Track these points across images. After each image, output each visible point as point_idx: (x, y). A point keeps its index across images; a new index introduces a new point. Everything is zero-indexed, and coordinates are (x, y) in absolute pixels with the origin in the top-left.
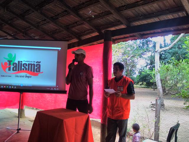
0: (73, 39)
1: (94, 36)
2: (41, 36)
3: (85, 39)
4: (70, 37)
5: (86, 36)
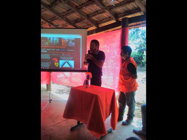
3: (102, 26)
5: (104, 24)
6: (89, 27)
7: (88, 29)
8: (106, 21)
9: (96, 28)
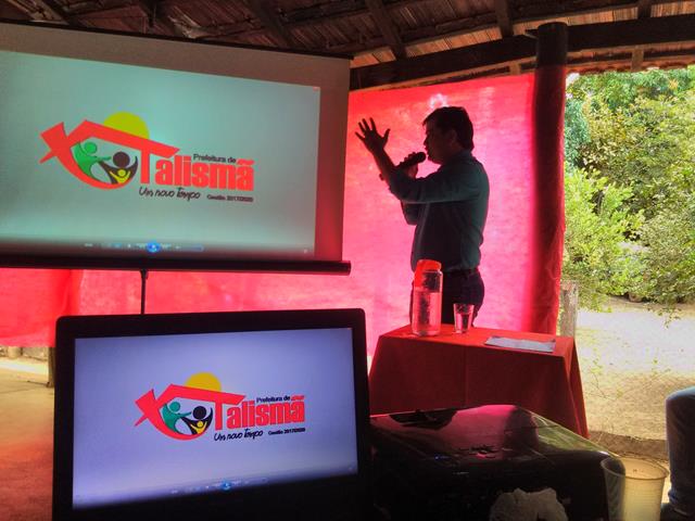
2: (222, 28)
3: (415, 54)
5: (428, 44)
7: (352, 57)
9: (394, 58)
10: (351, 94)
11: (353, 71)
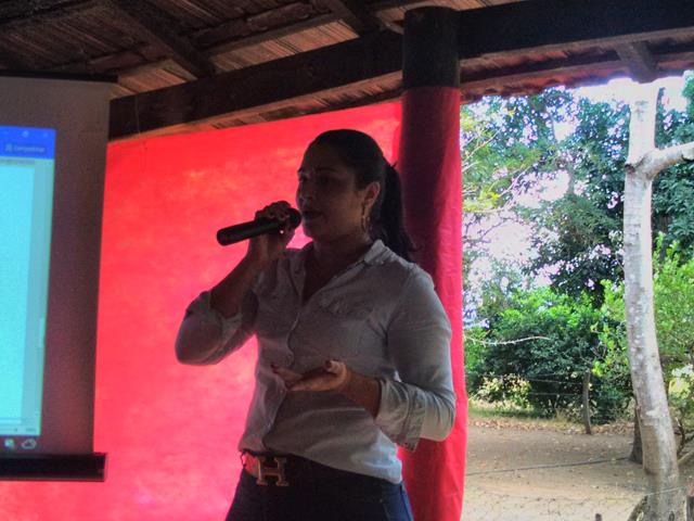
0: (146, 61)
1: (307, 47)
3: (237, 66)
4: (123, 50)
6: (128, 69)
7: (114, 80)
8: (276, 28)
9: (192, 78)
10: (110, 145)
11: (116, 105)
